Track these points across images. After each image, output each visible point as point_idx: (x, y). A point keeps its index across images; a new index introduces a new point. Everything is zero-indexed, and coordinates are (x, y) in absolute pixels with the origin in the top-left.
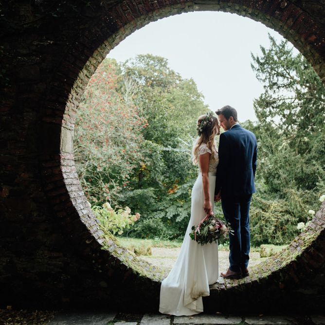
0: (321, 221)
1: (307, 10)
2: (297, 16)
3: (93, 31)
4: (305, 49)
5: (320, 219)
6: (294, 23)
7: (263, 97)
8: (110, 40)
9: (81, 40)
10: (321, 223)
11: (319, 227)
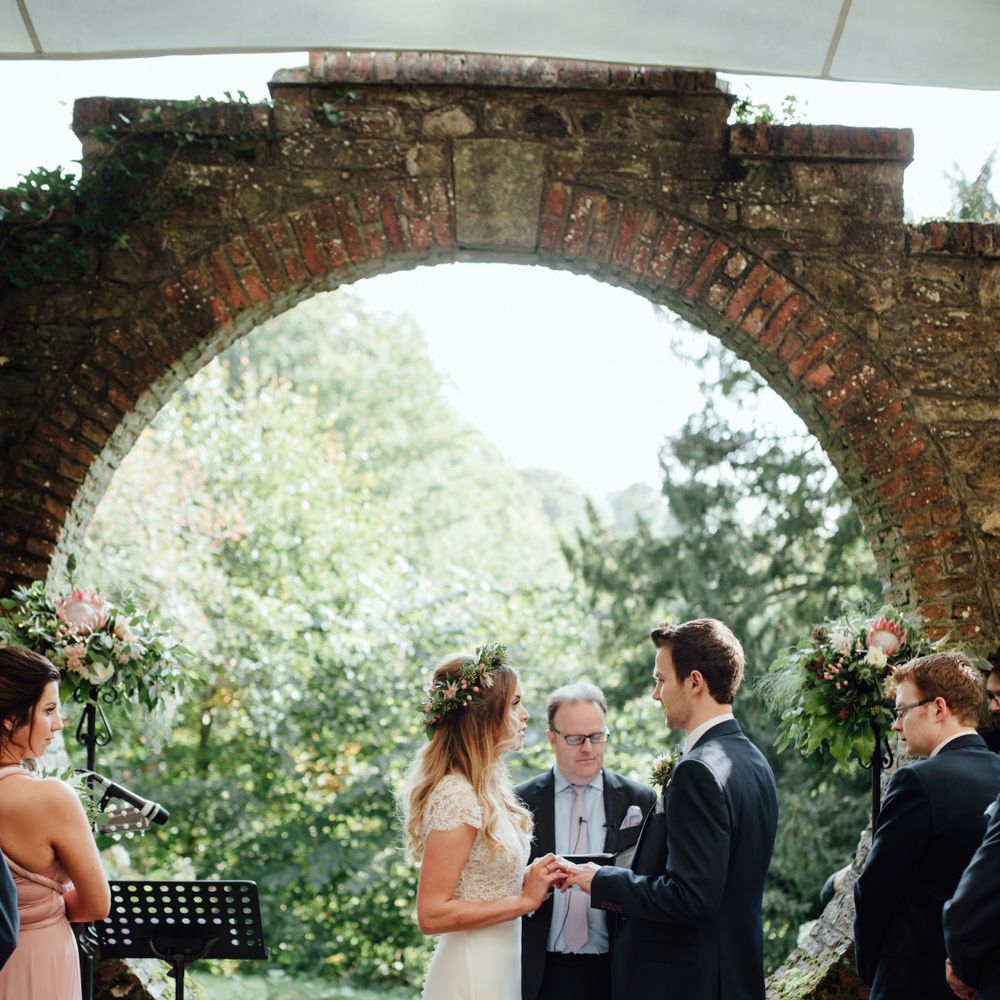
0: (836, 934)
1: (809, 286)
2: (777, 303)
3: (138, 330)
4: (801, 401)
5: (832, 926)
6: (767, 326)
7: (695, 430)
8: (188, 356)
9: (99, 358)
10: (834, 941)
11: (827, 951)
